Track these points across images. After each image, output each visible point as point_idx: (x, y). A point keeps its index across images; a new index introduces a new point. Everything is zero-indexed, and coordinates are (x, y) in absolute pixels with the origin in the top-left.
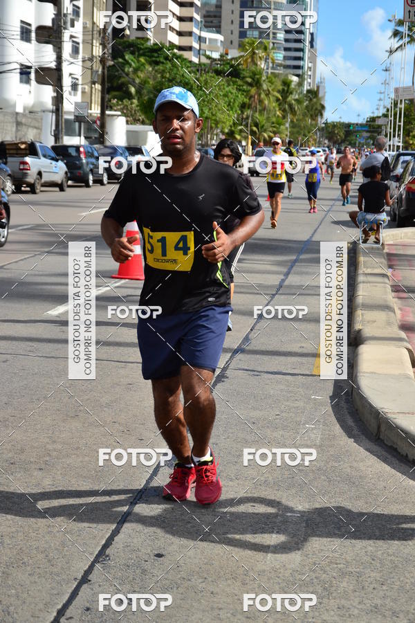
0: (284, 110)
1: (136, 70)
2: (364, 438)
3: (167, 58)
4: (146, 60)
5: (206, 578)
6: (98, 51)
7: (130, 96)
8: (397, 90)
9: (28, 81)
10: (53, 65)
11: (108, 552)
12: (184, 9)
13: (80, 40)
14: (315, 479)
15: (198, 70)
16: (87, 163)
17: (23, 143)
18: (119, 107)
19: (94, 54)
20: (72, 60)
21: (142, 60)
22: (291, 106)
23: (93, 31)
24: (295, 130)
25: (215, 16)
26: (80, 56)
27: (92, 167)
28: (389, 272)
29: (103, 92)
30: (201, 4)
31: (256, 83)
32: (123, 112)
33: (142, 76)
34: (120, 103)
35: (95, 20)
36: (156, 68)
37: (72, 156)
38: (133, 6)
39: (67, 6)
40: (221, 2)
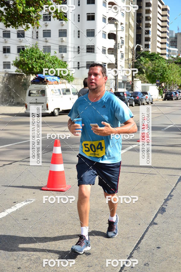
1: (145, 63)
3: (156, 58)
4: (148, 59)
5: (177, 257)
6: (131, 56)
7: (143, 73)
10: (114, 62)
11: (139, 246)
12: (163, 39)
13: (124, 52)
15: (168, 62)
16: (127, 98)
18: (139, 77)
19: (129, 58)
20: (121, 60)
21: (147, 59)
23: (129, 49)
25: (175, 42)
26: (124, 59)
27: (129, 100)
30: (169, 37)
32: (140, 79)
33: (147, 65)
34: (139, 75)
35: (129, 45)
36: (152, 62)
37: (121, 96)
38: (144, 39)
39: (119, 40)
40: (177, 36)
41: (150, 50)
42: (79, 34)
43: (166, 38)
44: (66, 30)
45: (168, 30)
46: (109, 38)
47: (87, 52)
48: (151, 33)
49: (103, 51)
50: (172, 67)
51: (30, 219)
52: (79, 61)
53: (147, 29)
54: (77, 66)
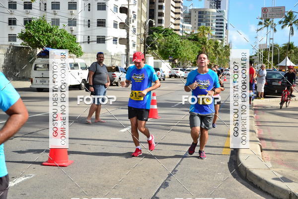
0: (216, 54)
2: (240, 178)
3: (169, 34)
4: (162, 35)
6: (143, 31)
7: (155, 49)
8: (260, 45)
9: (116, 43)
10: (126, 37)
12: (176, 15)
13: (136, 27)
14: (220, 193)
15: (181, 38)
17: (113, 67)
18: (151, 53)
19: (141, 33)
20: (133, 35)
21: (160, 34)
22: (218, 52)
23: (141, 24)
24: (220, 61)
25: (189, 18)
26: (136, 33)
28: (254, 116)
29: (144, 47)
30: (183, 13)
31: (204, 43)
32: (152, 55)
33: (160, 41)
34: (152, 51)
35: (142, 20)
36: (166, 38)
38: (157, 14)
39: (131, 14)
40: (191, 12)
41: (163, 25)
42: (89, 7)
43: (179, 13)
44: (76, 3)
45: (182, 5)
46: (121, 12)
47: (98, 26)
48: (164, 8)
49: (114, 25)
50: (185, 43)
51: (28, 194)
52: (89, 35)
53: (160, 4)
54: (87, 41)
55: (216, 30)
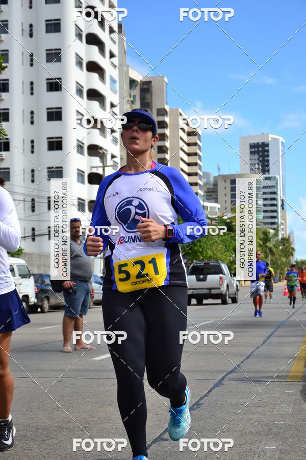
25: (213, 192)
30: (203, 184)
40: (217, 181)
42: (33, 176)
43: (196, 184)
44: (9, 169)
45: (200, 169)
46: (91, 181)
49: (79, 206)
54: (30, 234)
55: (265, 211)
